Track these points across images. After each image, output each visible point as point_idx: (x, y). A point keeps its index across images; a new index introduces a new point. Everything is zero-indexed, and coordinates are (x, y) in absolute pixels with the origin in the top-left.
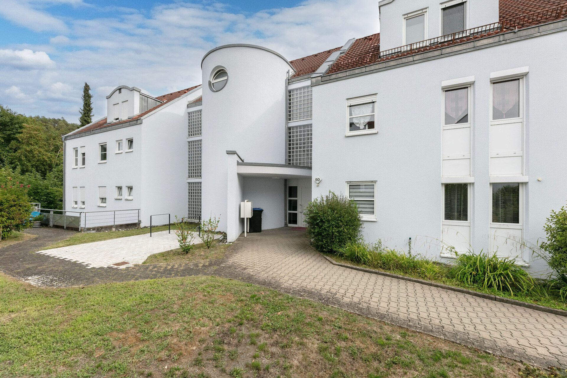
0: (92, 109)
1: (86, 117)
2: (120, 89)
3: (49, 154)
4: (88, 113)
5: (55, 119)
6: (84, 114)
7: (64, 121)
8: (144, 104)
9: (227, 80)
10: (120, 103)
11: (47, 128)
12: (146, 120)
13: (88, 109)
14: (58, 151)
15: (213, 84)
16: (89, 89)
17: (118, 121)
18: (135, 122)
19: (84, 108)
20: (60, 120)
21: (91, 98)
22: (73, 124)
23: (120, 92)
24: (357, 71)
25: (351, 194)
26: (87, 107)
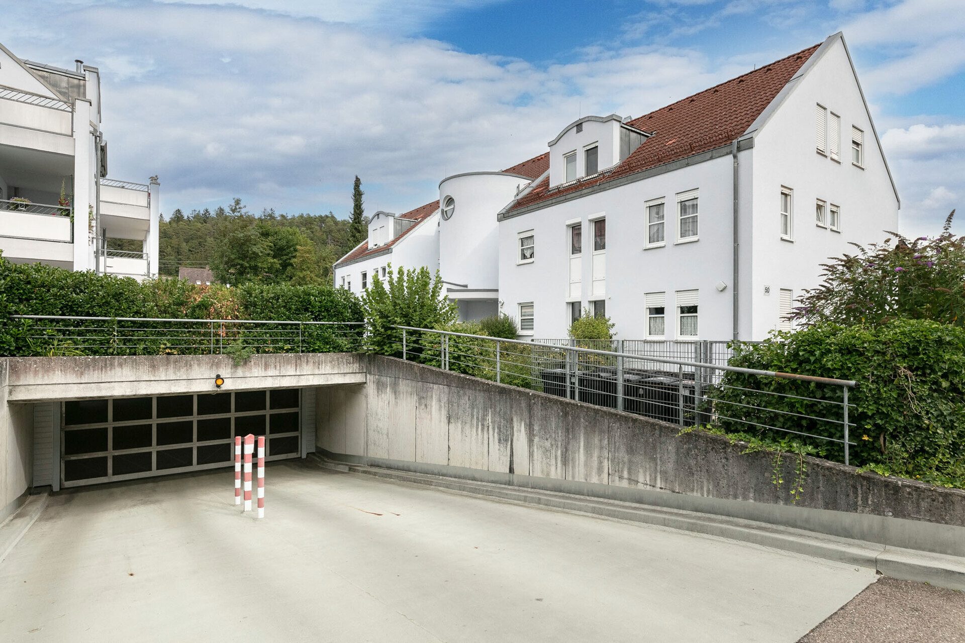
0: (363, 211)
1: (356, 223)
2: (378, 215)
3: (319, 280)
4: (358, 218)
5: (321, 217)
6: (355, 219)
7: (333, 217)
8: (398, 228)
9: (454, 208)
10: (379, 229)
11: (312, 232)
12: (396, 248)
13: (358, 212)
14: (328, 274)
15: (446, 211)
16: (360, 183)
17: (376, 247)
18: (387, 251)
19: (355, 211)
20: (327, 216)
21: (363, 196)
22: (344, 221)
23: (378, 218)
24: (541, 205)
25: (523, 327)
26: (358, 209)
